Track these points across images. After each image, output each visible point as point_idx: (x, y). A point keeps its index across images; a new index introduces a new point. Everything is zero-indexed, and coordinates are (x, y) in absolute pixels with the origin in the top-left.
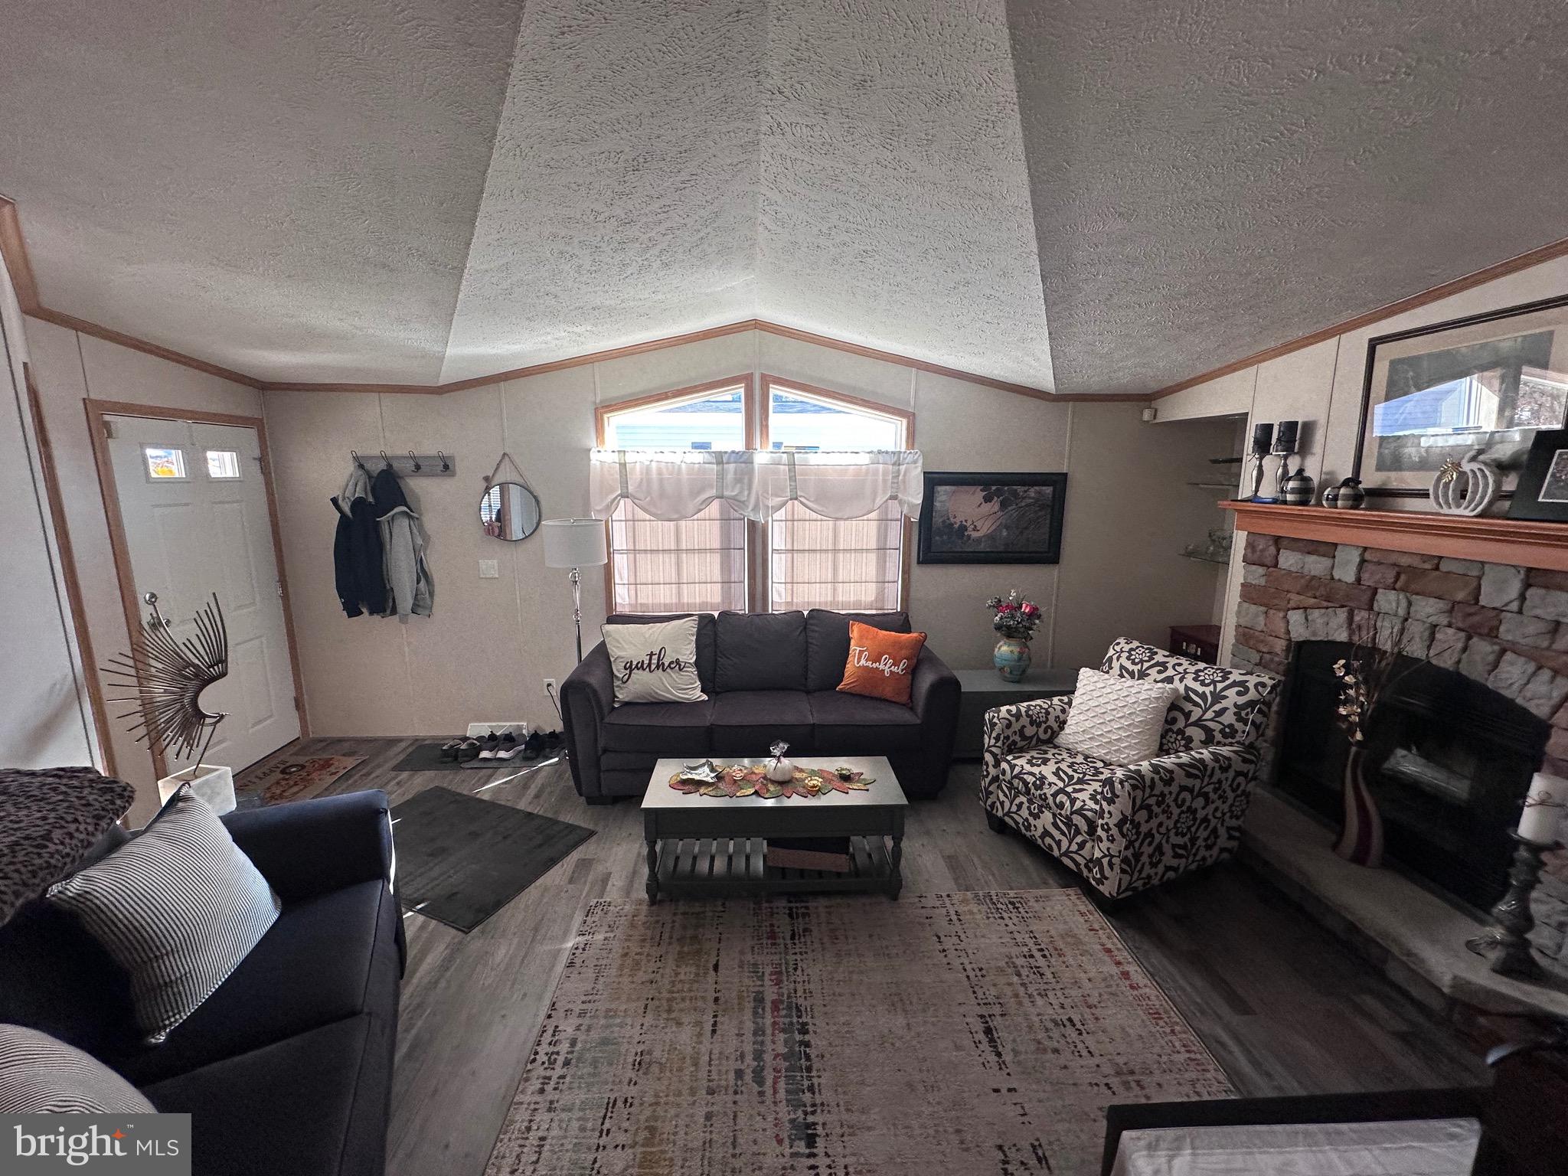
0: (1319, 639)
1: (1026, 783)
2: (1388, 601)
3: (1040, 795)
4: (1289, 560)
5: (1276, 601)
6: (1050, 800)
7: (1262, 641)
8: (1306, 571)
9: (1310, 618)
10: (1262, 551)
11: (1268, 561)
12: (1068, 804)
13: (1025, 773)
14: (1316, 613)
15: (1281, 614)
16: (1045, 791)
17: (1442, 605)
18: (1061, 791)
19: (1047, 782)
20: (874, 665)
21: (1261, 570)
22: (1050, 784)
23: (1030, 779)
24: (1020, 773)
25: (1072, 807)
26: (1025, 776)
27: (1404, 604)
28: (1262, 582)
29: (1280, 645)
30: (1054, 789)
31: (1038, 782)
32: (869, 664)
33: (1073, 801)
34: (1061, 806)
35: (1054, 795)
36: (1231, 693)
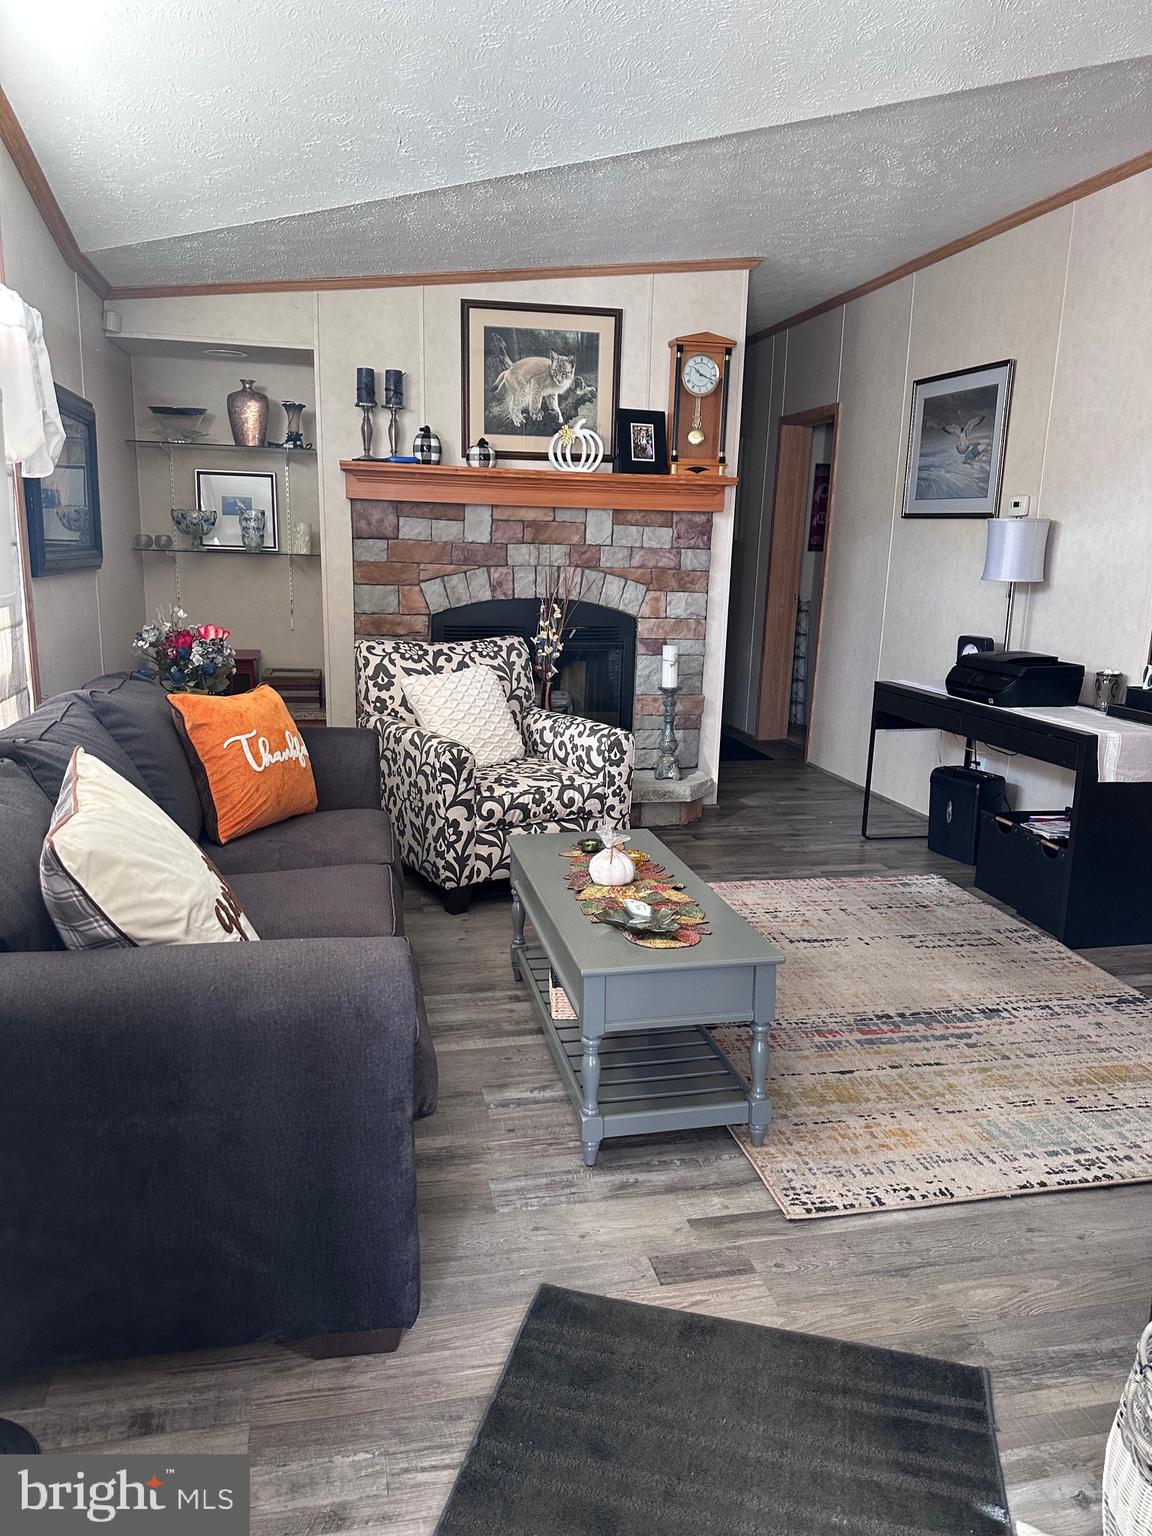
0: (464, 604)
1: (524, 808)
2: (520, 554)
3: (545, 809)
4: (412, 529)
5: (405, 576)
6: (558, 806)
7: (399, 624)
8: (435, 540)
9: (447, 585)
10: (381, 521)
11: (389, 532)
12: (577, 796)
13: (518, 797)
14: (455, 580)
15: (417, 588)
16: (548, 800)
17: (565, 549)
18: (564, 788)
19: (545, 790)
20: (286, 755)
21: (383, 544)
22: (549, 790)
23: (527, 799)
24: (513, 800)
25: (582, 794)
26: (520, 800)
27: (535, 553)
28: (383, 557)
29: (421, 623)
30: (556, 791)
31: (537, 796)
32: (277, 756)
33: (580, 789)
34: (572, 801)
35: (560, 798)
36: (514, 657)
